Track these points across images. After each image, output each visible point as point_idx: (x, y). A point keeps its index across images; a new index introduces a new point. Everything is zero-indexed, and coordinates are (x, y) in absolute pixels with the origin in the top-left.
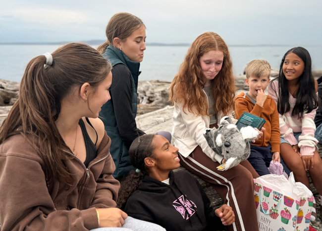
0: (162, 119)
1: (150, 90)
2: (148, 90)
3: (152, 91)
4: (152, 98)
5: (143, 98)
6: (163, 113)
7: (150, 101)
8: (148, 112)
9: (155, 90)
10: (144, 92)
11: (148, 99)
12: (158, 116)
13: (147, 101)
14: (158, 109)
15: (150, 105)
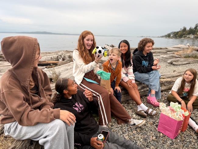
0: (69, 68)
1: (63, 55)
2: (62, 55)
3: (64, 55)
4: (64, 58)
5: (60, 58)
6: (69, 65)
7: (63, 60)
8: (63, 65)
9: (66, 55)
10: (61, 56)
11: (63, 59)
12: (67, 66)
13: (62, 60)
14: (67, 63)
15: (63, 61)
